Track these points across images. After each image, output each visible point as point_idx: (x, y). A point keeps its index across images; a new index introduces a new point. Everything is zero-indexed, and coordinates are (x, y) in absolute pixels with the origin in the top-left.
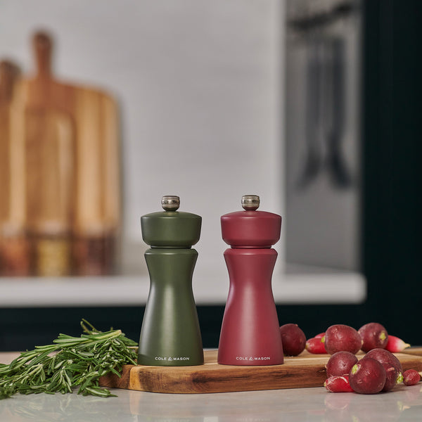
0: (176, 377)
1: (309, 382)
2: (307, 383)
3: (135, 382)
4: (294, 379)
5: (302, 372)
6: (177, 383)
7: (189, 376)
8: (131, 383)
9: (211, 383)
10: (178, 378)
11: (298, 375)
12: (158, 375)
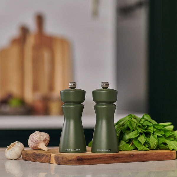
0: (70, 158)
1: (126, 160)
2: (125, 161)
3: (53, 160)
4: (119, 159)
5: (123, 156)
6: (70, 161)
7: (75, 158)
8: (51, 161)
9: (85, 161)
10: (71, 158)
11: (121, 157)
12: (62, 157)
